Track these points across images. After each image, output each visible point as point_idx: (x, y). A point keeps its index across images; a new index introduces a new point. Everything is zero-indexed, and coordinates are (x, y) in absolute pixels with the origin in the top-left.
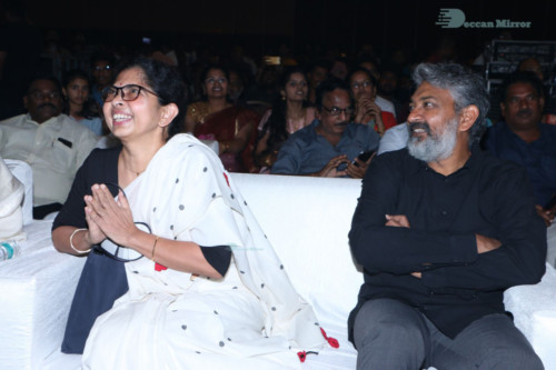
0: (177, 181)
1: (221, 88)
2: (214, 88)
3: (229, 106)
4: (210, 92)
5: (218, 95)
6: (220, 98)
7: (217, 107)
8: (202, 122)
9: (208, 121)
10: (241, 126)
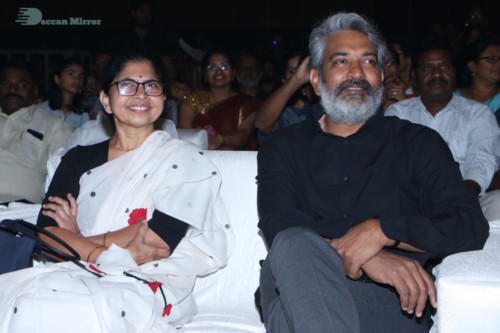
0: (145, 176)
1: (224, 76)
2: (216, 75)
3: (234, 94)
4: (212, 81)
5: (220, 83)
6: (223, 87)
7: (221, 96)
8: (203, 112)
9: (210, 112)
10: (245, 116)
